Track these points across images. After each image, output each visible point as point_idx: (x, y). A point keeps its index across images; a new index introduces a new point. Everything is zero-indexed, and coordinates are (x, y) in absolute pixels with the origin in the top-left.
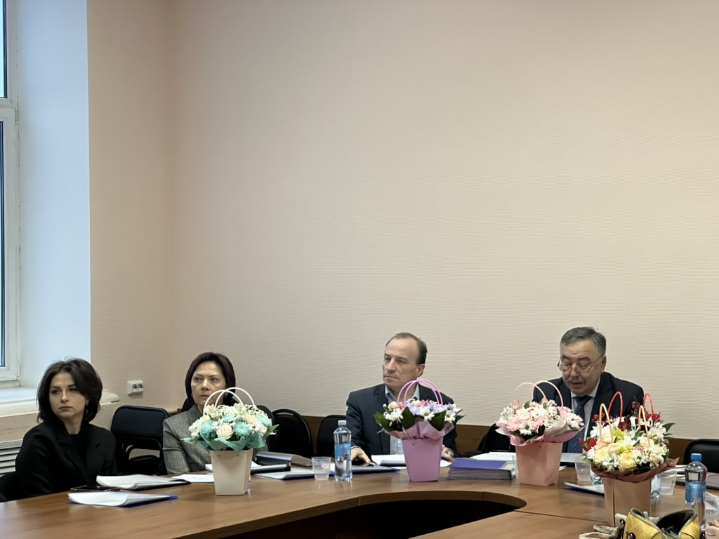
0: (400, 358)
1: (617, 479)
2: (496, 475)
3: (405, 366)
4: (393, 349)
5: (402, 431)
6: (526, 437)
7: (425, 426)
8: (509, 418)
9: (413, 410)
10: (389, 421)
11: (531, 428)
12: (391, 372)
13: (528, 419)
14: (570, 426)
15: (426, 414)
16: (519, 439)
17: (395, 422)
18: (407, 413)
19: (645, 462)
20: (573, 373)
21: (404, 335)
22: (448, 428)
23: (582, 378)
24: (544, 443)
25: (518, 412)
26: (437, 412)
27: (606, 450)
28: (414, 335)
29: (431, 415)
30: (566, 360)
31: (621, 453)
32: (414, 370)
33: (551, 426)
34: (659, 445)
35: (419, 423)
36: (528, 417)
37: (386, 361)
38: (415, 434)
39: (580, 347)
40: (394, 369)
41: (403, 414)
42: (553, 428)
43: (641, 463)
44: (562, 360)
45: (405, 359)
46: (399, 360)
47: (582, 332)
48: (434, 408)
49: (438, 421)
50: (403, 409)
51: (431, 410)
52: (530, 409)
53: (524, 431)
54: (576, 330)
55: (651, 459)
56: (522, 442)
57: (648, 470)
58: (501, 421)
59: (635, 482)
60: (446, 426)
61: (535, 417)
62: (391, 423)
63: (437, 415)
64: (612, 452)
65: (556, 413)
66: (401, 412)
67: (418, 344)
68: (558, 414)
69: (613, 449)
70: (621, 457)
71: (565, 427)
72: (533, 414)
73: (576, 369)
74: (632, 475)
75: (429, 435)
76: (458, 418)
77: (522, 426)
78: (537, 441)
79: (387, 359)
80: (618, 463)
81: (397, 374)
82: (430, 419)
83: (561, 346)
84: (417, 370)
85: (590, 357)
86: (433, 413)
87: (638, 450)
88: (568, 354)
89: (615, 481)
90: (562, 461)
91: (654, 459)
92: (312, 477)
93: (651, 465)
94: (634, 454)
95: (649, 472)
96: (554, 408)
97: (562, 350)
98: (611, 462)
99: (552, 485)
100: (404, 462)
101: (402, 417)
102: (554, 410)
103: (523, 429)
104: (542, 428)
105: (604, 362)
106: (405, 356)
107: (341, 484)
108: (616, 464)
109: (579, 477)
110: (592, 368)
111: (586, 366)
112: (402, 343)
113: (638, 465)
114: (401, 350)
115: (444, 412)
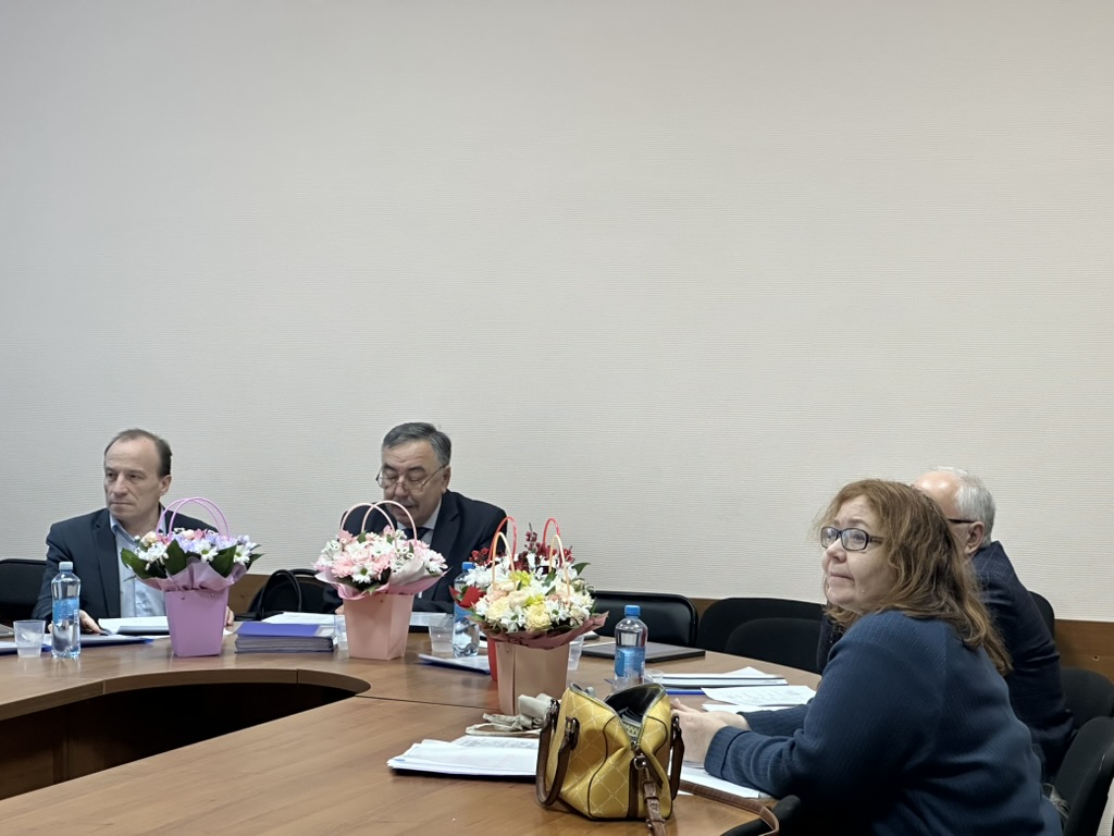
0: (133, 471)
1: (521, 644)
2: (310, 645)
3: (141, 484)
4: (118, 458)
5: (165, 577)
6: (361, 587)
7: (202, 569)
8: (335, 557)
9: (185, 545)
10: (146, 562)
11: (370, 572)
12: (121, 496)
13: (365, 559)
14: (428, 569)
15: (205, 552)
16: (351, 589)
17: (153, 565)
18: (174, 549)
19: (564, 619)
20: (399, 491)
21: (132, 434)
22: (237, 573)
23: (413, 499)
24: (388, 595)
25: (348, 548)
26: (221, 548)
27: (505, 601)
28: (147, 430)
29: (213, 553)
30: (389, 472)
31: (529, 605)
32: (157, 486)
33: (401, 569)
34: (581, 593)
35: (194, 565)
36: (365, 556)
37: (109, 479)
38: (186, 582)
39: (411, 451)
40: (125, 490)
41: (168, 551)
42: (403, 571)
43: (558, 620)
44: (384, 472)
45: (140, 472)
46: (132, 476)
47: (414, 428)
48: (218, 542)
49: (223, 563)
50: (168, 544)
51: (213, 545)
52: (367, 543)
53: (359, 578)
54: (406, 427)
55: (572, 614)
56: (355, 594)
57: (570, 629)
58: (322, 562)
59: (546, 648)
60: (236, 569)
61: (377, 555)
62: (148, 565)
63: (221, 552)
64: (515, 604)
65: (408, 549)
66: (165, 547)
67: (157, 445)
68: (412, 551)
69: (517, 600)
70: (529, 612)
71: (421, 570)
72: (373, 551)
73: (403, 485)
74: (545, 638)
75: (209, 584)
76: (253, 557)
77: (356, 569)
78: (378, 593)
79: (111, 475)
80: (524, 621)
81: (130, 497)
82: (211, 559)
83: (383, 450)
84: (161, 485)
85: (424, 467)
86: (215, 549)
87: (554, 600)
88: (392, 462)
89: (518, 647)
90: (412, 624)
91: (577, 614)
92: (13, 652)
93: (571, 623)
94: (548, 607)
95: (569, 633)
96: (403, 542)
97: (384, 456)
98: (514, 618)
99: (396, 659)
100: (167, 629)
101: (166, 556)
102: (404, 545)
103: (357, 573)
104: (387, 572)
105: (447, 476)
106: (141, 469)
107: (62, 663)
108: (521, 621)
109: (433, 646)
110: (428, 484)
111: (419, 480)
112: (131, 448)
113: (554, 623)
114: (133, 459)
115: (234, 548)
